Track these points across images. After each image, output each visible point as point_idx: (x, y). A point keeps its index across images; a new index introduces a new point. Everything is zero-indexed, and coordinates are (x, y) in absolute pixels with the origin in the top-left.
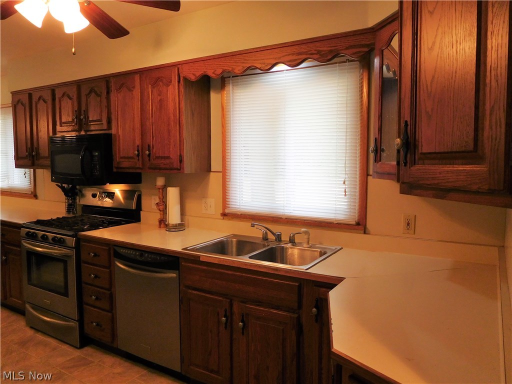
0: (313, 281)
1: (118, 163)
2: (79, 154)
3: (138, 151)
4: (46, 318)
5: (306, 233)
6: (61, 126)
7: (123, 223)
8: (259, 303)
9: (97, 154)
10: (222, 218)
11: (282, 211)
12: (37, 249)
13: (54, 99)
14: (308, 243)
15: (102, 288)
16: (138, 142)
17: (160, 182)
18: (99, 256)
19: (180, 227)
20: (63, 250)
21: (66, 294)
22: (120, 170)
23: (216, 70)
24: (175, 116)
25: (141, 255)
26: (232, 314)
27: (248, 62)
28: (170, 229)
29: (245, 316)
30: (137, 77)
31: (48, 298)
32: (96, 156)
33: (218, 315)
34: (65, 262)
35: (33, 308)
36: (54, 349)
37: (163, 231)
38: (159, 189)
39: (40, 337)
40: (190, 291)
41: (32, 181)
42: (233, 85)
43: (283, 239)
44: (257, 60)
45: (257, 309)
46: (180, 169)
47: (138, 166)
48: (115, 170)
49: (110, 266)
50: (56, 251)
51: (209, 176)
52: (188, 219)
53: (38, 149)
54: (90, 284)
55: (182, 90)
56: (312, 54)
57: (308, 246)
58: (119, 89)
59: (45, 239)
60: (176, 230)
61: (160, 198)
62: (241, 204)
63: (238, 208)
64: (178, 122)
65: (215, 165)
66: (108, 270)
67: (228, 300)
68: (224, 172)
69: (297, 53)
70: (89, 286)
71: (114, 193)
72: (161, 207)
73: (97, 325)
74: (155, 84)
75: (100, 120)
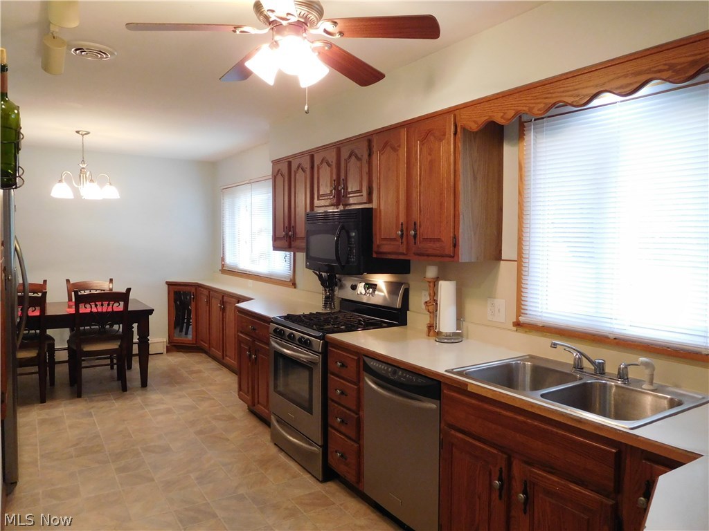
0: (643, 451)
1: (378, 246)
2: (334, 234)
3: (402, 231)
4: (291, 438)
5: (646, 365)
6: (318, 199)
7: (384, 325)
8: (551, 469)
9: (354, 234)
10: (515, 328)
11: (609, 325)
12: (285, 350)
13: (312, 167)
14: (651, 383)
15: (350, 410)
16: (402, 219)
17: (431, 272)
18: (347, 367)
19: (455, 338)
20: (308, 355)
21: (309, 410)
22: (380, 256)
23: (505, 113)
24: (448, 182)
25: (394, 373)
26: (510, 477)
27: (554, 95)
28: (440, 339)
29: (528, 485)
30: (404, 132)
31: (294, 413)
32: (353, 237)
33: (490, 474)
34: (311, 370)
35: (278, 421)
36: (294, 477)
37: (432, 340)
38: (430, 282)
39: (282, 457)
40: (453, 432)
41: (292, 265)
42: (536, 132)
43: (607, 370)
44: (568, 91)
45: (549, 479)
46: (454, 256)
47: (401, 251)
48: (374, 256)
49: (358, 381)
50: (303, 355)
51: (499, 267)
52: (468, 326)
53: (294, 227)
54: (336, 402)
55: (460, 145)
56: (660, 71)
57: (651, 388)
58: (382, 150)
59: (291, 338)
60: (449, 341)
61: (430, 295)
62: (544, 311)
63: (540, 316)
64: (452, 191)
65: (508, 250)
66: (356, 387)
67: (505, 456)
68: (520, 261)
69: (632, 74)
70: (336, 405)
71: (376, 285)
72: (431, 308)
73: (342, 456)
74: (424, 139)
75: (360, 191)
